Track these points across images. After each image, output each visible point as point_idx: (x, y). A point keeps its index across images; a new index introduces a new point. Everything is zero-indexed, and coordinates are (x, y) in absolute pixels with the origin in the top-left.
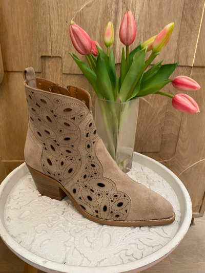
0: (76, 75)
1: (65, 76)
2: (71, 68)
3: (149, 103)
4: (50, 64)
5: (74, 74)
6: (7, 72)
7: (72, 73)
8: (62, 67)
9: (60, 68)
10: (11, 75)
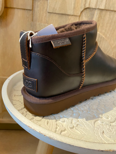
0: (57, 14)
1: (49, 14)
2: (54, 8)
3: (107, 39)
4: (39, 4)
5: (55, 13)
6: (7, 8)
7: (54, 12)
8: (47, 7)
9: (46, 8)
10: (9, 10)
